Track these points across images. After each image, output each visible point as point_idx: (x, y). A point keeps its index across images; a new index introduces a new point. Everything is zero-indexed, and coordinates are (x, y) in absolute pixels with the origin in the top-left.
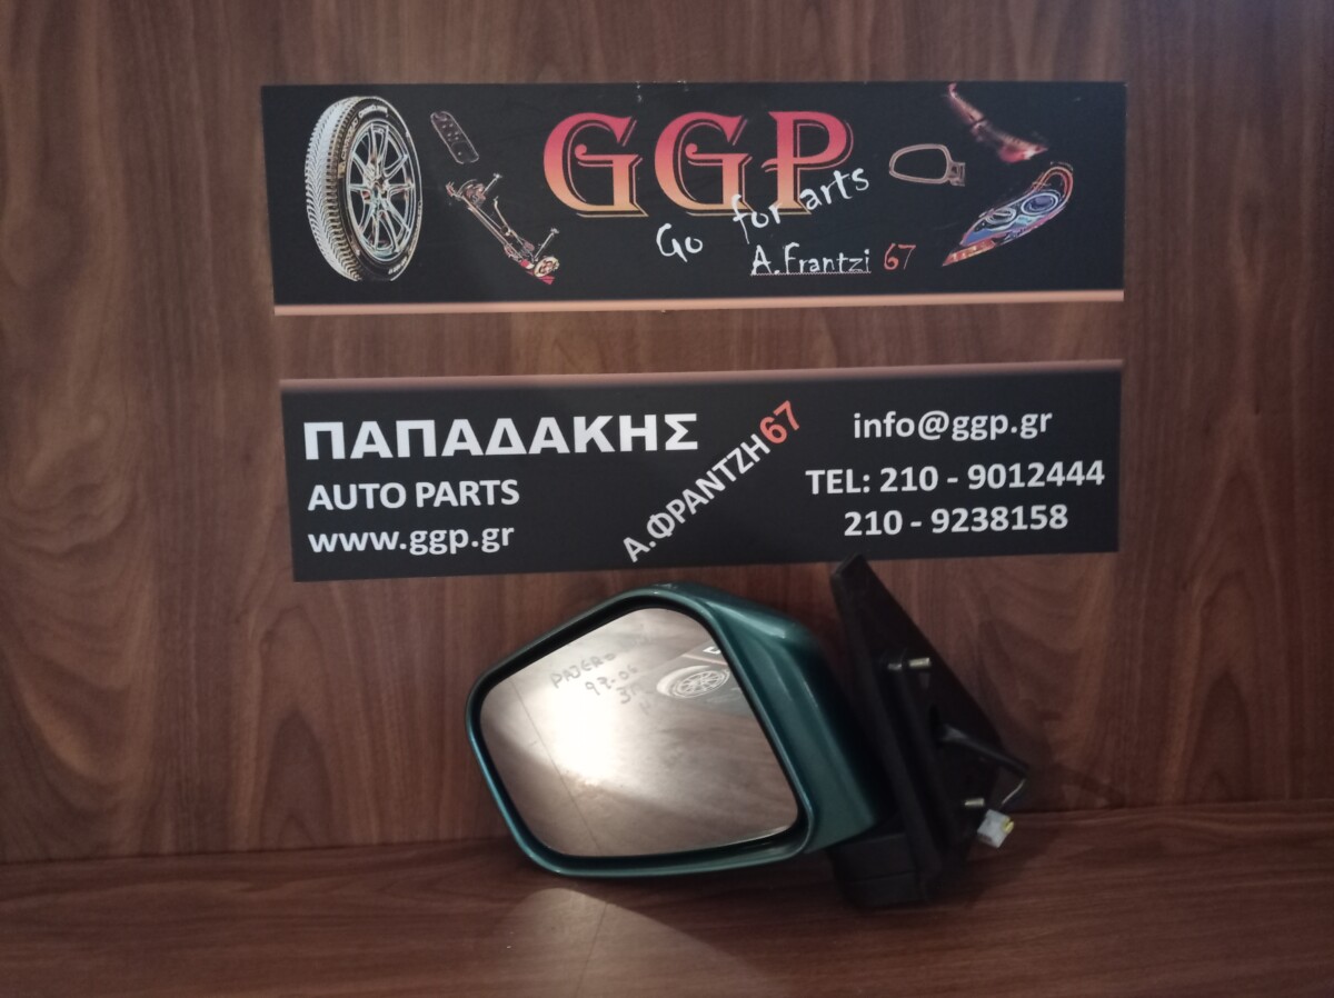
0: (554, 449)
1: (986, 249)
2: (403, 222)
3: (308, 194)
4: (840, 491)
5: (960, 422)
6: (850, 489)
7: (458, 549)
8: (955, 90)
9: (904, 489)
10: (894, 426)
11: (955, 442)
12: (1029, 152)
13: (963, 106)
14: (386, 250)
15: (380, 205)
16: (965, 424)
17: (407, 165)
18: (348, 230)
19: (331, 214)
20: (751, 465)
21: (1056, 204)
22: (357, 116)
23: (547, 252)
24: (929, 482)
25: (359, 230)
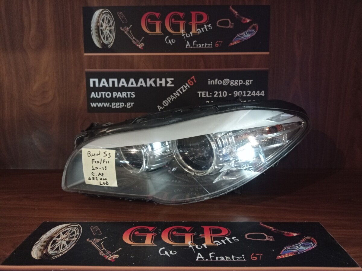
0: (142, 86)
1: (238, 42)
2: (111, 36)
3: (92, 30)
4: (205, 96)
5: (232, 81)
6: (207, 96)
7: (122, 107)
8: (232, 7)
9: (219, 96)
10: (217, 82)
11: (230, 86)
12: (248, 21)
13: (233, 10)
14: (107, 42)
15: (106, 32)
16: (233, 82)
17: (112, 23)
18: (100, 38)
19: (96, 34)
20: (185, 90)
21: (254, 32)
22: (102, 13)
23: (142, 42)
24: (225, 95)
25: (102, 37)
